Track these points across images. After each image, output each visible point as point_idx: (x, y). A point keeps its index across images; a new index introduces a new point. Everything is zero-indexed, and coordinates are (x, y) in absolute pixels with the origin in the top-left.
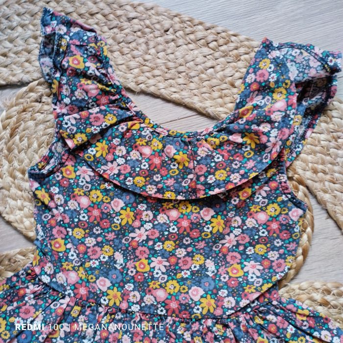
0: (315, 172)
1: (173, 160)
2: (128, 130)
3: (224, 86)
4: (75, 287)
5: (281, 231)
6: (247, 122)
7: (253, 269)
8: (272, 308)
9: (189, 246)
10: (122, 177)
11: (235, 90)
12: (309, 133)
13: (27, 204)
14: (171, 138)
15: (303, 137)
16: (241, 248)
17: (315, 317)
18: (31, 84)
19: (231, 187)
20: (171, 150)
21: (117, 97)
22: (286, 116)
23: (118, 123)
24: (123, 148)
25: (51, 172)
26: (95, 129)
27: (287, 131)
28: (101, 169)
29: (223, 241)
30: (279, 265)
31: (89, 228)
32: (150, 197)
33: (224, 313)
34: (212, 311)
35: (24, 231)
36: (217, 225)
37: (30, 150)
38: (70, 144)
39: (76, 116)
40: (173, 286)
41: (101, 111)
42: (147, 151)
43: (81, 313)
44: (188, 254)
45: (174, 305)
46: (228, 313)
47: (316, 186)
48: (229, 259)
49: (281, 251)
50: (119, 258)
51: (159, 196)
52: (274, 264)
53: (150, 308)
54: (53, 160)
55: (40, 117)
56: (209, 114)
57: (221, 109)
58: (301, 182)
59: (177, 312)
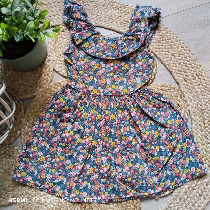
0: (156, 49)
1: (110, 46)
2: (95, 38)
3: (125, 22)
4: (82, 89)
5: (147, 67)
6: (133, 32)
7: (139, 80)
8: (145, 91)
9: (118, 74)
10: (94, 53)
11: (128, 24)
12: (153, 36)
13: (62, 65)
14: (109, 40)
15: (152, 37)
16: (134, 74)
17: (159, 94)
18: (60, 26)
19: (130, 52)
20: (110, 43)
21: (91, 27)
22: (145, 29)
23: (92, 35)
24: (94, 44)
25: (72, 53)
26: (84, 38)
27: (146, 34)
28: (87, 51)
29: (128, 72)
30: (147, 78)
31: (85, 71)
32: (104, 59)
33: (130, 93)
34: (126, 93)
35: (63, 74)
36: (126, 67)
37: (62, 48)
38: (77, 43)
39: (79, 33)
40: (113, 86)
41: (86, 32)
42: (102, 44)
43: (85, 97)
44: (118, 77)
45: (114, 92)
46: (131, 93)
47: (157, 53)
48: (131, 77)
49: (147, 73)
50: (95, 79)
51: (107, 58)
52: (145, 77)
53: (107, 93)
54: (70, 50)
55: (64, 37)
56: (121, 32)
57: (124, 30)
58: (152, 52)
59: (115, 94)
